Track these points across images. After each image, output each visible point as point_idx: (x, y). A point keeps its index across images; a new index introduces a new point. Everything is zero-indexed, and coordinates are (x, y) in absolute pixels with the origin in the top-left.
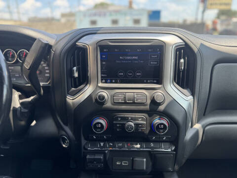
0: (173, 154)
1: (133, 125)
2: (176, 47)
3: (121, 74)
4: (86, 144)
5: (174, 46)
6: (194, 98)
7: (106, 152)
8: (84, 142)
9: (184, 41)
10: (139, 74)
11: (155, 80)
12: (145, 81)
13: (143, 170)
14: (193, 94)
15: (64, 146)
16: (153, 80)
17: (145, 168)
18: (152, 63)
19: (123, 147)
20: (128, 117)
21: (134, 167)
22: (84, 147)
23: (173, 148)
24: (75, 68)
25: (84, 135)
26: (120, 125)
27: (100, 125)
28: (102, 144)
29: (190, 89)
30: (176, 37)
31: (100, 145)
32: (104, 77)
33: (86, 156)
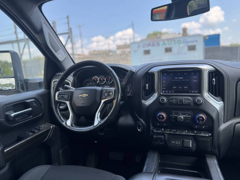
0: (211, 139)
1: (183, 118)
2: (209, 71)
3: (174, 87)
4: (153, 129)
5: (207, 71)
6: (224, 103)
7: (166, 135)
8: (152, 127)
9: (215, 68)
10: (186, 87)
11: (197, 91)
12: (190, 92)
13: (190, 147)
14: (223, 100)
15: (139, 130)
16: (196, 91)
17: (191, 146)
18: (194, 81)
19: (176, 131)
20: (179, 113)
21: (184, 145)
22: (152, 130)
23: (210, 135)
24: (147, 85)
25: (152, 123)
26: (174, 118)
27: (162, 117)
28: (163, 129)
29: (221, 97)
30: (209, 66)
31: (162, 130)
32: (164, 89)
33: (153, 136)
